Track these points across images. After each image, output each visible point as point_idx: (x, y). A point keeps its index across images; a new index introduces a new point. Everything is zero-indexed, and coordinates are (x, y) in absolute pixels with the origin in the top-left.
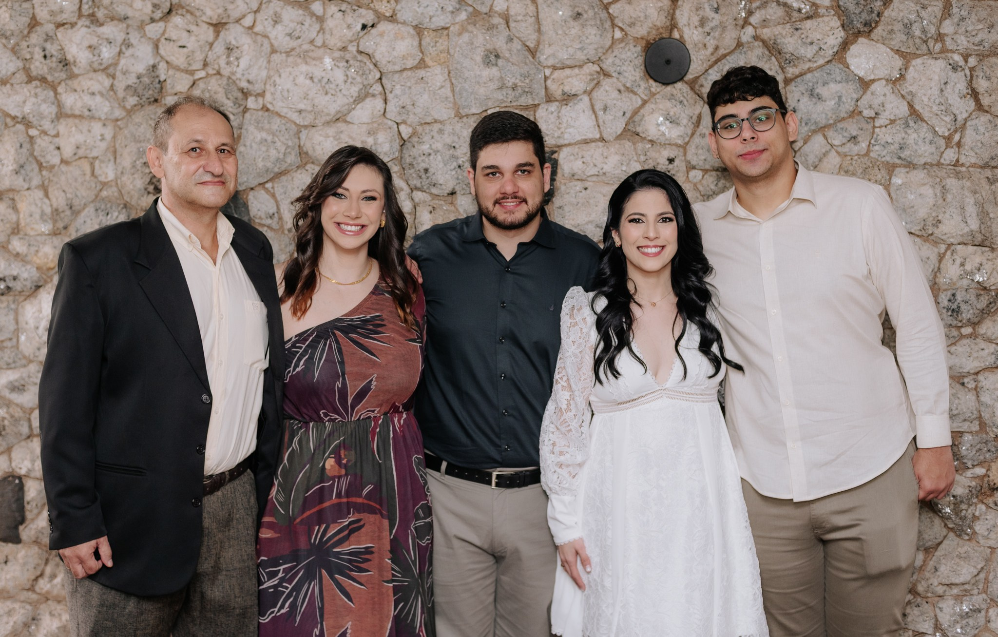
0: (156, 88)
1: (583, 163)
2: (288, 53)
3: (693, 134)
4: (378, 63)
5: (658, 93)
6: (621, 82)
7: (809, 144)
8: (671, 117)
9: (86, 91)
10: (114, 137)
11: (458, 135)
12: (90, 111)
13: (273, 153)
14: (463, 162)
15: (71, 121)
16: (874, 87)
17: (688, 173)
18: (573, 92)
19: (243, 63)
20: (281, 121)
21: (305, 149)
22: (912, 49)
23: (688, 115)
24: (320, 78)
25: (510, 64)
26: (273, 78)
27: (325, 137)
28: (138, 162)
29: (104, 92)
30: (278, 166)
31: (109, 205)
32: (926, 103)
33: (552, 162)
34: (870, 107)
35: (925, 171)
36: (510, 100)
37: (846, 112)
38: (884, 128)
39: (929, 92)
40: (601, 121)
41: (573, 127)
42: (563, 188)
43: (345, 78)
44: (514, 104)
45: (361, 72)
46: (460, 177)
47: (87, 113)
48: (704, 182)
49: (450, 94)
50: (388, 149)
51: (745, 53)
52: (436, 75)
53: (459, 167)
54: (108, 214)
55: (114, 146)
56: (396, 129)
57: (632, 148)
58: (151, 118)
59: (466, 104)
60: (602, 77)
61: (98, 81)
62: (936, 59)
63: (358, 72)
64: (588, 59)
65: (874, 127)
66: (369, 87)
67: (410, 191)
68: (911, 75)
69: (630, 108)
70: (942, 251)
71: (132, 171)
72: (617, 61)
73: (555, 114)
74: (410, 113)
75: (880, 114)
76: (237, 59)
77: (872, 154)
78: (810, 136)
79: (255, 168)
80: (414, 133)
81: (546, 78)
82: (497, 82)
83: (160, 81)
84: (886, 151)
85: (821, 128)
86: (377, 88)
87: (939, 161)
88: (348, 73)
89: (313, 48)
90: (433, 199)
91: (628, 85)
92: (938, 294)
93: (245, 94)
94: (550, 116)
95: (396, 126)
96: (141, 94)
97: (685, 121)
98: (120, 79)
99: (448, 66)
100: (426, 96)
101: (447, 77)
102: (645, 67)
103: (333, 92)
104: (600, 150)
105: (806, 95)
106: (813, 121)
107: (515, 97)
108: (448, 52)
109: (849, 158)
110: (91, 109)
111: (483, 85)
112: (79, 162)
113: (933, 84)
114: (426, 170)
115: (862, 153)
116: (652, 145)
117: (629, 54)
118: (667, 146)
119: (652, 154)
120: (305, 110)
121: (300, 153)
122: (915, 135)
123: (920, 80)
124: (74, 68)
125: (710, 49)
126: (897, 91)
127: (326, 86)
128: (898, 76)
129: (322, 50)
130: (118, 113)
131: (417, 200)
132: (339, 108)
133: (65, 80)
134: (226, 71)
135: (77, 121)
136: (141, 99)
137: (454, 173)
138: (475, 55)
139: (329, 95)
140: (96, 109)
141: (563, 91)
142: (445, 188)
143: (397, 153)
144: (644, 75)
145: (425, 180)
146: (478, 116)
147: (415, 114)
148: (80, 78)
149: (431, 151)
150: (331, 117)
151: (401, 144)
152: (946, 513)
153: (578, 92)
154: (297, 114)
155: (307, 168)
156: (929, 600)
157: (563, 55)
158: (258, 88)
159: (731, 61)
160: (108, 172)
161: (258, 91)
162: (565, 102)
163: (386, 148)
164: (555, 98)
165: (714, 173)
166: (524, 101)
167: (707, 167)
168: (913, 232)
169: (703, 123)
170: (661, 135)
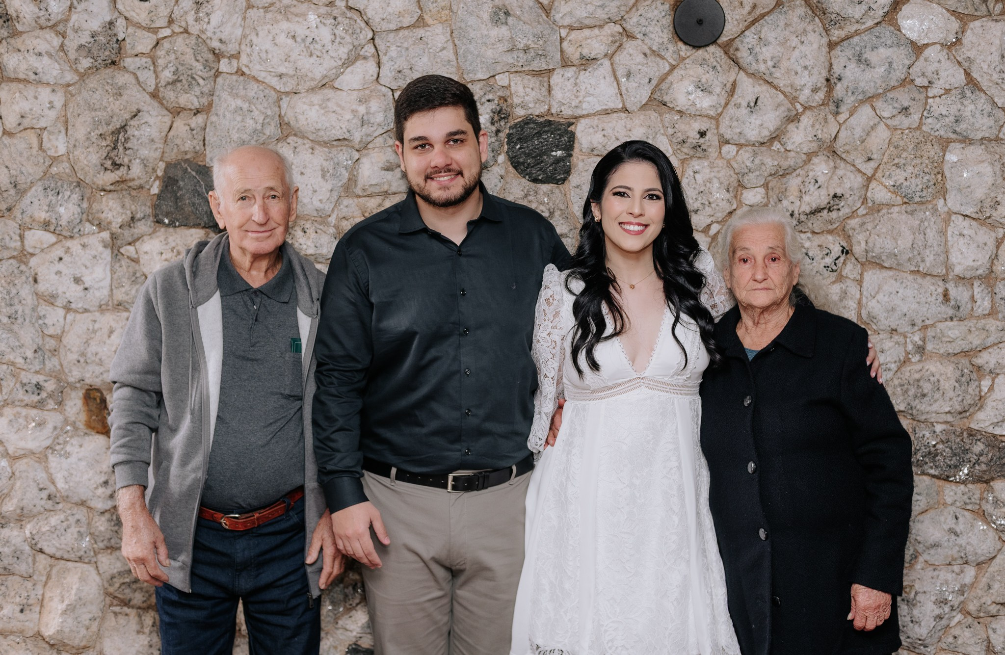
0: (113, 49)
1: (604, 136)
2: (266, 9)
3: (727, 104)
4: (371, 21)
5: (688, 57)
6: (646, 45)
7: (855, 116)
8: (702, 85)
9: (32, 51)
10: (65, 105)
12: (36, 74)
13: (250, 123)
15: (14, 85)
16: (928, 52)
17: (720, 148)
18: (592, 56)
19: (215, 19)
20: (258, 87)
21: (286, 119)
22: (971, 10)
23: (722, 83)
24: (303, 37)
25: (521, 23)
26: (249, 37)
27: (310, 105)
28: (92, 134)
29: (53, 52)
30: (255, 138)
31: (59, 184)
32: (986, 71)
33: (569, 135)
34: (923, 75)
35: (983, 147)
36: (520, 64)
37: (897, 80)
38: (938, 98)
39: (989, 58)
40: (623, 89)
41: (593, 95)
42: (581, 164)
43: (333, 37)
44: (526, 69)
45: (350, 31)
47: (33, 77)
48: (739, 158)
49: (452, 57)
50: (382, 119)
51: (785, 13)
52: (437, 35)
54: (58, 193)
55: (65, 116)
56: (391, 97)
57: (659, 119)
58: (108, 83)
59: (471, 68)
60: (625, 39)
61: (46, 40)
62: (996, 21)
63: (347, 31)
64: (609, 18)
65: (927, 97)
66: (360, 48)
68: (969, 39)
69: (657, 74)
70: (1001, 235)
71: (86, 144)
72: (643, 21)
73: (572, 80)
75: (933, 83)
76: (208, 14)
77: (924, 128)
78: (857, 107)
79: (229, 141)
81: (562, 40)
82: (506, 43)
83: (118, 40)
84: (939, 124)
85: (869, 97)
86: (369, 49)
87: (997, 136)
88: (336, 31)
89: (295, 3)
91: (654, 48)
92: (996, 283)
93: (217, 55)
94: (567, 83)
95: (391, 93)
96: (95, 55)
97: (718, 90)
98: (72, 37)
99: (450, 25)
100: (425, 59)
101: (449, 37)
102: (674, 27)
103: (319, 54)
104: (623, 121)
105: (853, 60)
106: (860, 90)
107: (526, 61)
108: (451, 9)
109: (900, 132)
110: (38, 72)
111: (490, 46)
112: (24, 134)
113: (993, 49)
115: (914, 127)
116: (681, 116)
117: (656, 12)
118: (698, 117)
119: (681, 126)
120: (287, 75)
121: (280, 123)
122: (972, 107)
123: (979, 45)
124: (17, 24)
125: (747, 8)
126: (952, 57)
127: (310, 46)
128: (954, 40)
129: (306, 5)
130: (70, 77)
132: (325, 72)
133: (6, 39)
134: (194, 29)
135: (21, 86)
136: (96, 61)
138: (482, 13)
139: (315, 57)
140: (43, 73)
141: (581, 54)
143: (392, 124)
144: (673, 37)
146: (484, 82)
148: (24, 36)
150: (315, 83)
152: (1001, 525)
153: (598, 56)
154: (276, 79)
155: (288, 141)
156: (981, 620)
157: (581, 13)
158: (232, 48)
159: (770, 22)
160: (58, 145)
161: (232, 53)
162: (583, 67)
163: (379, 118)
164: (572, 62)
165: (749, 148)
166: (537, 65)
167: (742, 141)
168: (969, 214)
169: (738, 91)
170: (691, 105)
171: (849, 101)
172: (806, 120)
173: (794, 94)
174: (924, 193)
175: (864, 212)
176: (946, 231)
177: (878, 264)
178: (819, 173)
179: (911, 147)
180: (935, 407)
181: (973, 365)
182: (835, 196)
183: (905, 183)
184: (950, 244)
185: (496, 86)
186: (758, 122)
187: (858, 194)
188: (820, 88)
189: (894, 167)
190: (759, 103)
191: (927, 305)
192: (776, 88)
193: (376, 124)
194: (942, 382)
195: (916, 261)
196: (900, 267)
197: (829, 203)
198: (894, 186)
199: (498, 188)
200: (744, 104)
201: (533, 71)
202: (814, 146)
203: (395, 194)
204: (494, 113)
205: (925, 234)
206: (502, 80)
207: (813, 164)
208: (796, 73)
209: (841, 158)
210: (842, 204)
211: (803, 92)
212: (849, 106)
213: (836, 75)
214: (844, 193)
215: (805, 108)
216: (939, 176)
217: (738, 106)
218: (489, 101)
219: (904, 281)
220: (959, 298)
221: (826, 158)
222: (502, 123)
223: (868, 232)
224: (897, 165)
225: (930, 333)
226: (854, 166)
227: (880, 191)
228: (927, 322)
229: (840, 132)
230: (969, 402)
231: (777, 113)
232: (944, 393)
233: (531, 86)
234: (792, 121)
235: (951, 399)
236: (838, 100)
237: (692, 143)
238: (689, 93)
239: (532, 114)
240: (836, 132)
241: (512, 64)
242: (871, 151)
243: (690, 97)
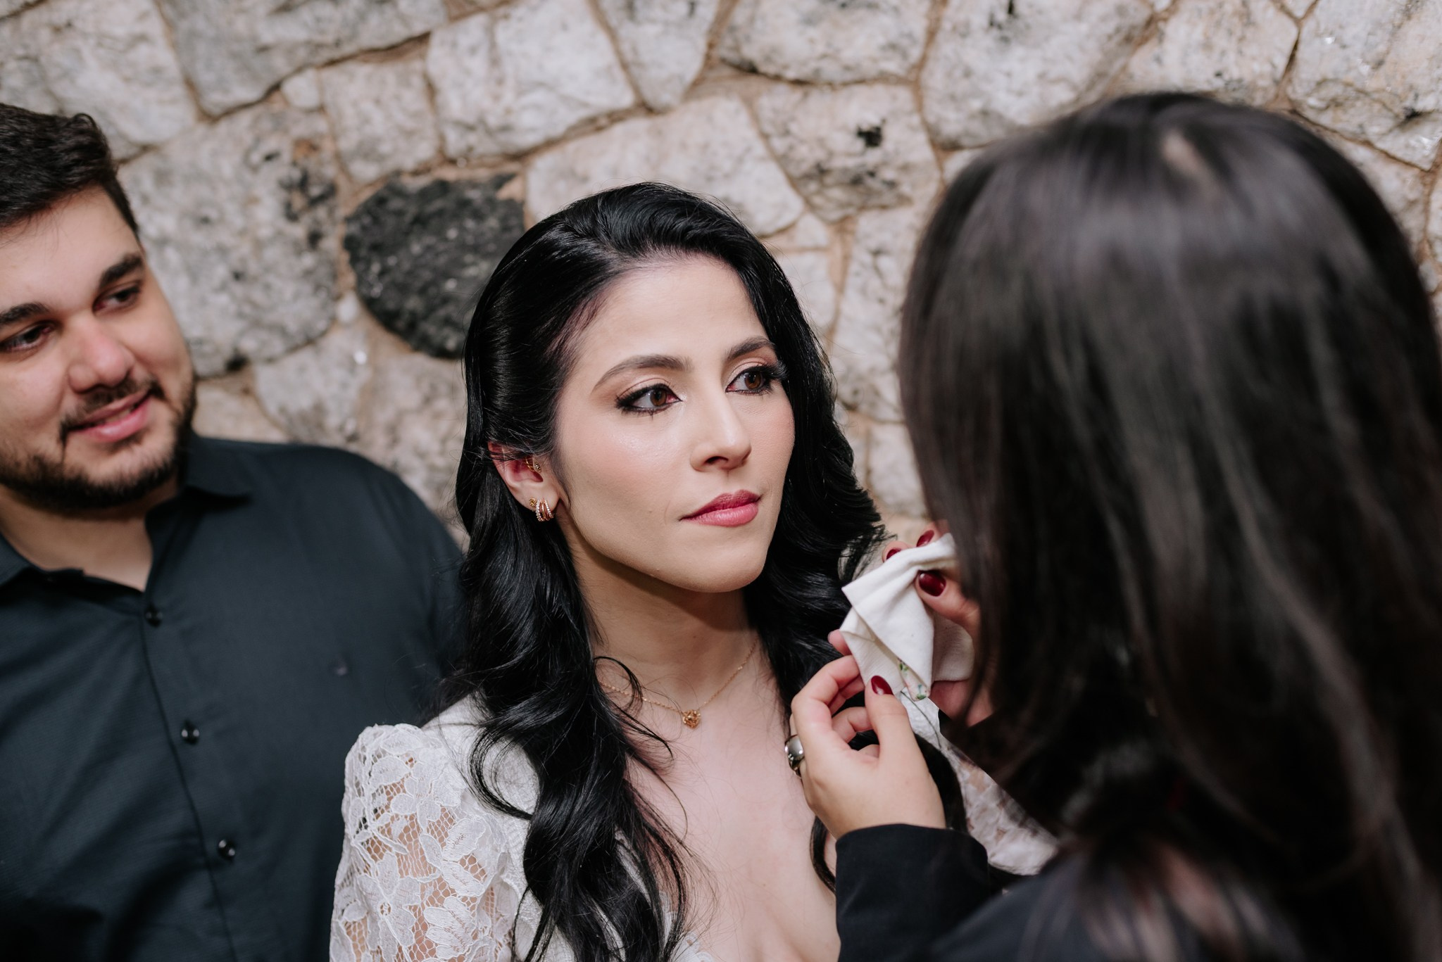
3: (932, 34)
11: (209, 179)
14: (243, 260)
17: (940, 168)
33: (501, 211)
36: (331, 38)
40: (626, 47)
41: (541, 84)
44: (352, 47)
46: (247, 309)
49: (165, 57)
53: (237, 276)
57: (743, 117)
59: (212, 76)
73: (483, 52)
94: (468, 63)
104: (640, 143)
107: (345, 26)
116: (806, 96)
118: (856, 88)
119: (807, 124)
137: (223, 299)
146: (259, 110)
162: (502, 11)
166: (379, 30)
170: (824, 56)
172: (1182, 31)
185: (289, 111)
186: (1033, 68)
190: (1020, 7)
199: (353, 393)
200: (980, 21)
201: (375, 50)
204: (289, 188)
206: (301, 90)
217: (963, 31)
218: (269, 158)
222: (321, 212)
226: (1367, 144)
229: (1301, 47)
231: (1084, 28)
233: (374, 95)
234: (1143, 42)
237: (845, 170)
238: (810, 20)
239: (398, 173)
240: (1287, 49)
241: (308, 43)
242: (1411, 88)
243: (813, 32)
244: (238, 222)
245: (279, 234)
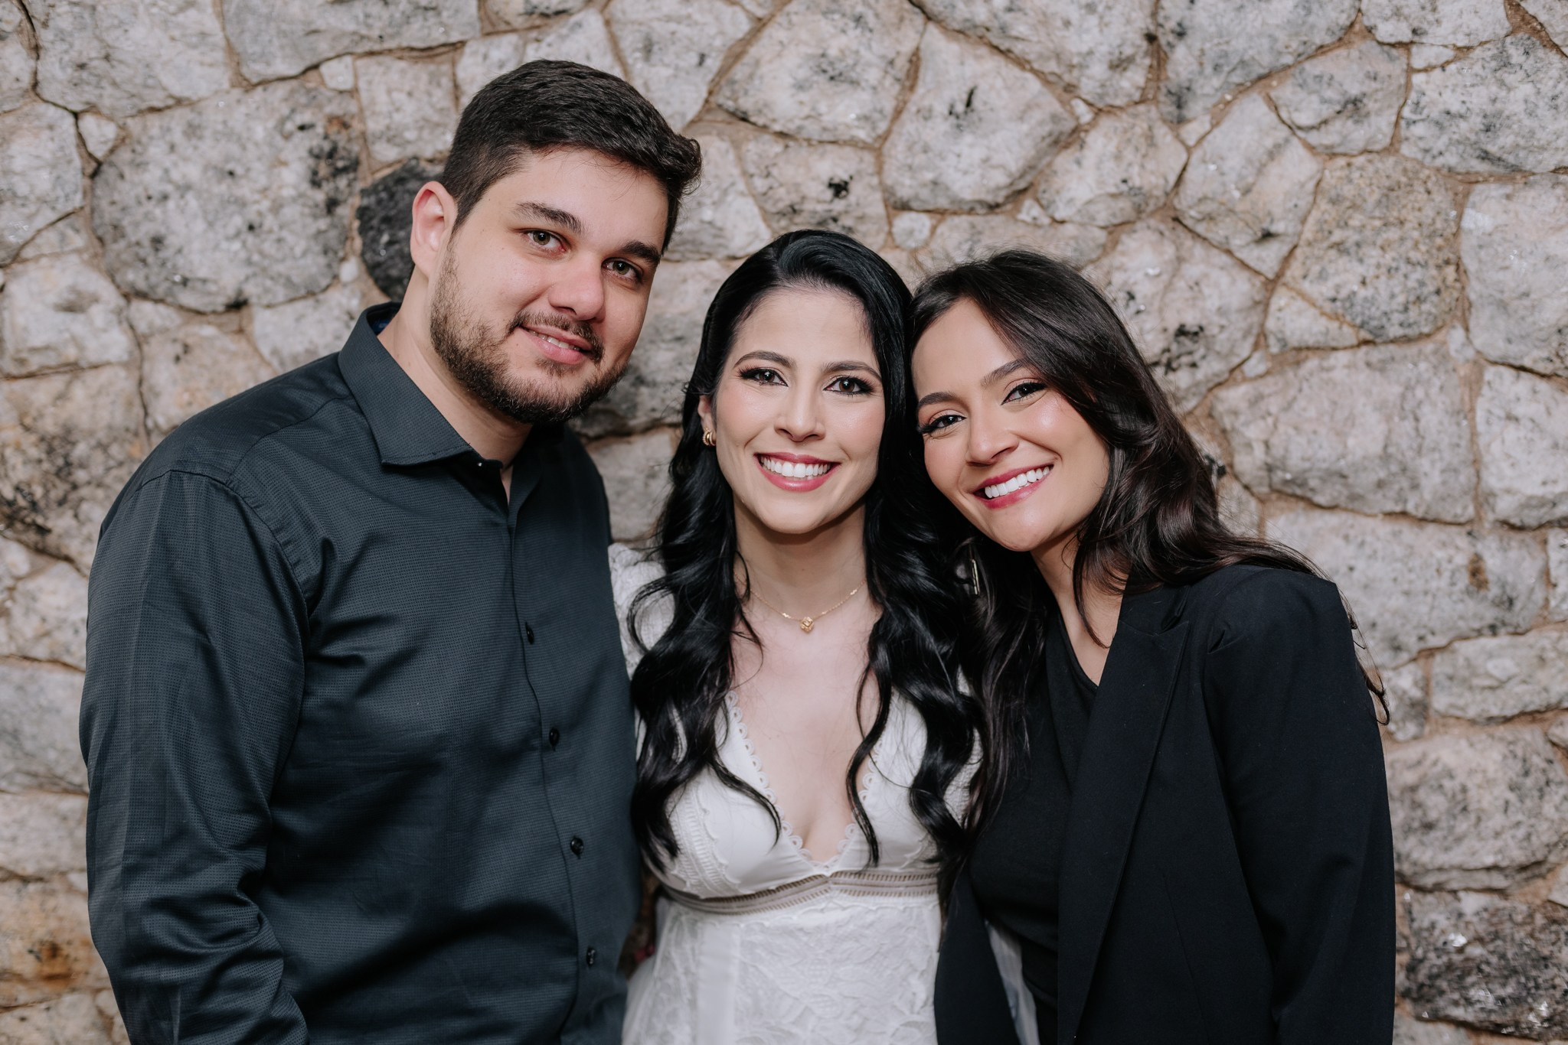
3: (898, 112)
7: (1225, 126)
8: (831, 64)
11: (239, 139)
14: (260, 214)
17: (890, 224)
18: (555, 4)
23: (883, 57)
34: (1397, 13)
35: (1559, 191)
36: (375, 33)
37: (1329, 31)
38: (1438, 71)
44: (392, 44)
46: (256, 258)
48: (935, 245)
49: (211, 24)
50: (49, 185)
53: (251, 228)
56: (72, 130)
57: (731, 156)
59: (257, 49)
65: (1411, 71)
67: (122, 302)
69: (718, 42)
74: (104, 83)
75: (1425, 33)
77: (1406, 150)
78: (1228, 103)
80: (122, 140)
84: (1444, 139)
85: (1261, 78)
86: (11, 16)
90: (186, 323)
95: (71, 119)
97: (873, 75)
100: (138, 33)
106: (1235, 60)
107: (390, 25)
109: (1341, 162)
114: (157, 242)
115: (1377, 147)
116: (787, 147)
118: (829, 147)
119: (786, 171)
122: (1527, 89)
131: (142, 327)
137: (236, 246)
141: (527, 1)
142: (213, 288)
143: (77, 197)
145: (156, 269)
146: (294, 83)
147: (114, 84)
149: (169, 188)
151: (90, 170)
153: (570, 4)
162: (534, 34)
163: (43, 181)
164: (508, 23)
165: (963, 221)
166: (418, 33)
167: (943, 202)
168: (1527, 363)
169: (926, 77)
170: (808, 117)
171: (1207, 90)
172: (1100, 142)
173: (1067, 78)
174: (1413, 314)
175: (1262, 368)
176: (1472, 410)
177: (1302, 498)
178: (1139, 276)
179: (1372, 199)
180: (1456, 857)
181: (1554, 744)
182: (1182, 332)
183: (1363, 293)
184: (1482, 441)
185: (322, 89)
186: (979, 153)
187: (1243, 325)
188: (1130, 60)
189: (1333, 253)
190: (977, 103)
191: (1429, 599)
192: (1022, 63)
193: (32, 198)
194: (1473, 793)
195: (1396, 487)
196: (1357, 505)
197: (1168, 350)
198: (1334, 300)
200: (941, 108)
201: (412, 49)
202: (1125, 206)
203: (95, 367)
204: (317, 157)
205: (1417, 420)
206: (337, 74)
207: (1123, 254)
208: (1067, 24)
209: (1196, 236)
210: (1202, 351)
211: (1088, 72)
212: (1209, 103)
213: (1171, 24)
214: (1204, 323)
215: (1099, 112)
216: (1450, 271)
217: (926, 115)
218: (302, 128)
219: (1369, 539)
220: (1510, 579)
221: (1155, 237)
222: (342, 182)
223: (1270, 420)
224: (1339, 247)
225: (1440, 666)
226: (1229, 252)
227: (1300, 313)
228: (1433, 641)
229: (1189, 169)
230: (1545, 839)
231: (1025, 128)
232: (1479, 819)
233: (407, 88)
234: (1067, 146)
235: (1497, 835)
236: (1181, 87)
237: (815, 212)
238: (800, 86)
239: (416, 158)
240: (1178, 169)
241: (354, 33)
242: (1269, 214)
243: (803, 96)
244: (263, 181)
245: (301, 195)
